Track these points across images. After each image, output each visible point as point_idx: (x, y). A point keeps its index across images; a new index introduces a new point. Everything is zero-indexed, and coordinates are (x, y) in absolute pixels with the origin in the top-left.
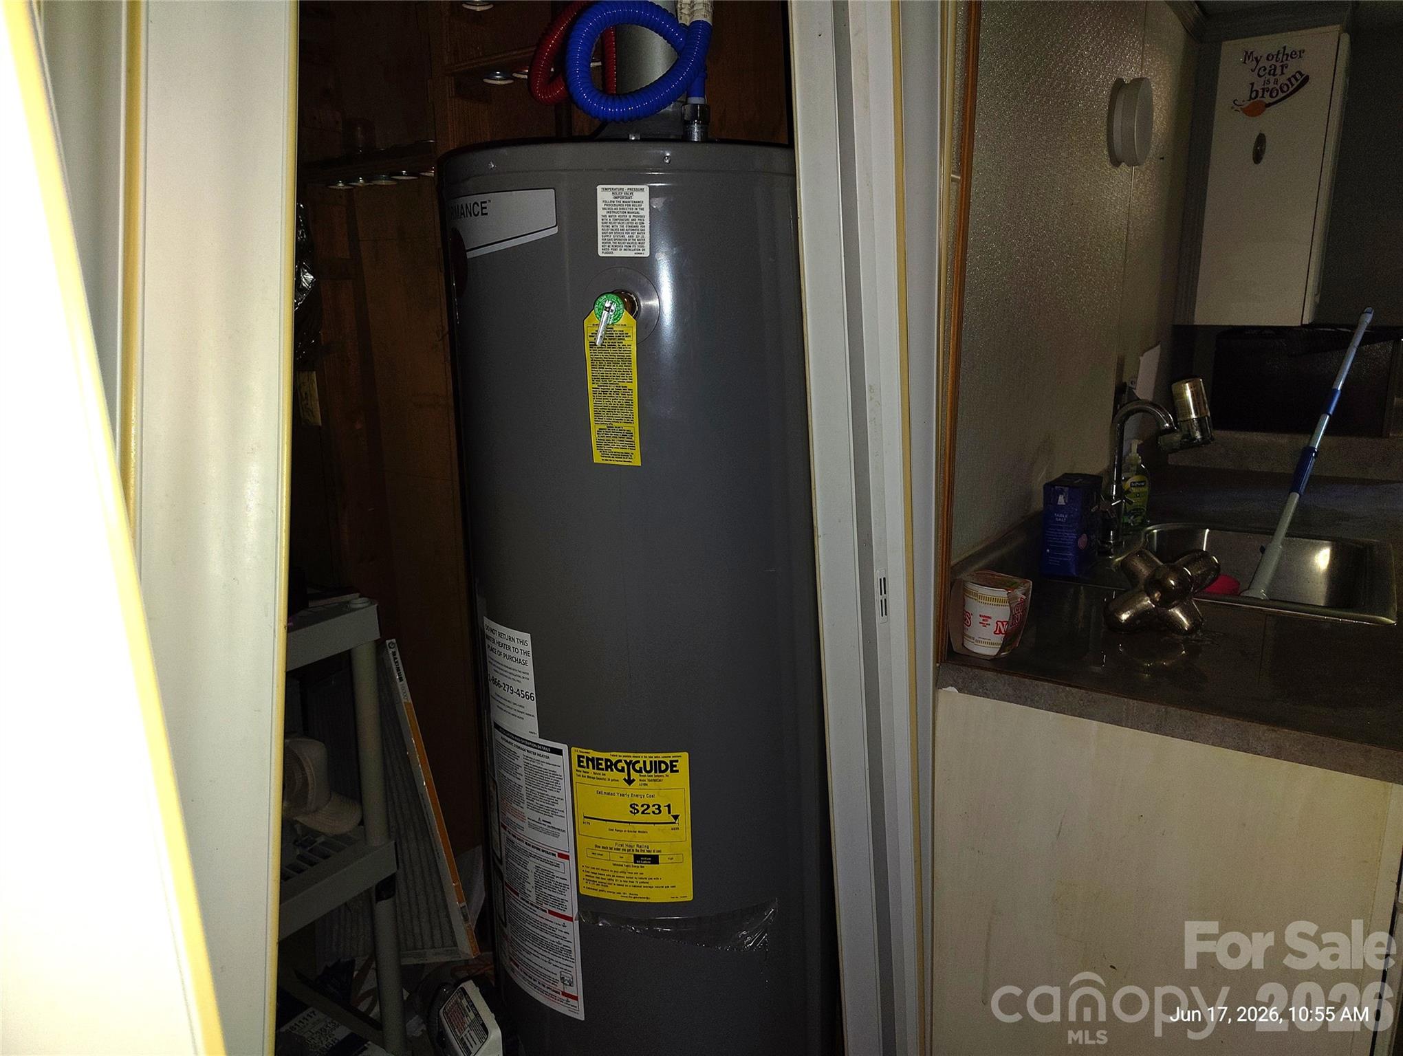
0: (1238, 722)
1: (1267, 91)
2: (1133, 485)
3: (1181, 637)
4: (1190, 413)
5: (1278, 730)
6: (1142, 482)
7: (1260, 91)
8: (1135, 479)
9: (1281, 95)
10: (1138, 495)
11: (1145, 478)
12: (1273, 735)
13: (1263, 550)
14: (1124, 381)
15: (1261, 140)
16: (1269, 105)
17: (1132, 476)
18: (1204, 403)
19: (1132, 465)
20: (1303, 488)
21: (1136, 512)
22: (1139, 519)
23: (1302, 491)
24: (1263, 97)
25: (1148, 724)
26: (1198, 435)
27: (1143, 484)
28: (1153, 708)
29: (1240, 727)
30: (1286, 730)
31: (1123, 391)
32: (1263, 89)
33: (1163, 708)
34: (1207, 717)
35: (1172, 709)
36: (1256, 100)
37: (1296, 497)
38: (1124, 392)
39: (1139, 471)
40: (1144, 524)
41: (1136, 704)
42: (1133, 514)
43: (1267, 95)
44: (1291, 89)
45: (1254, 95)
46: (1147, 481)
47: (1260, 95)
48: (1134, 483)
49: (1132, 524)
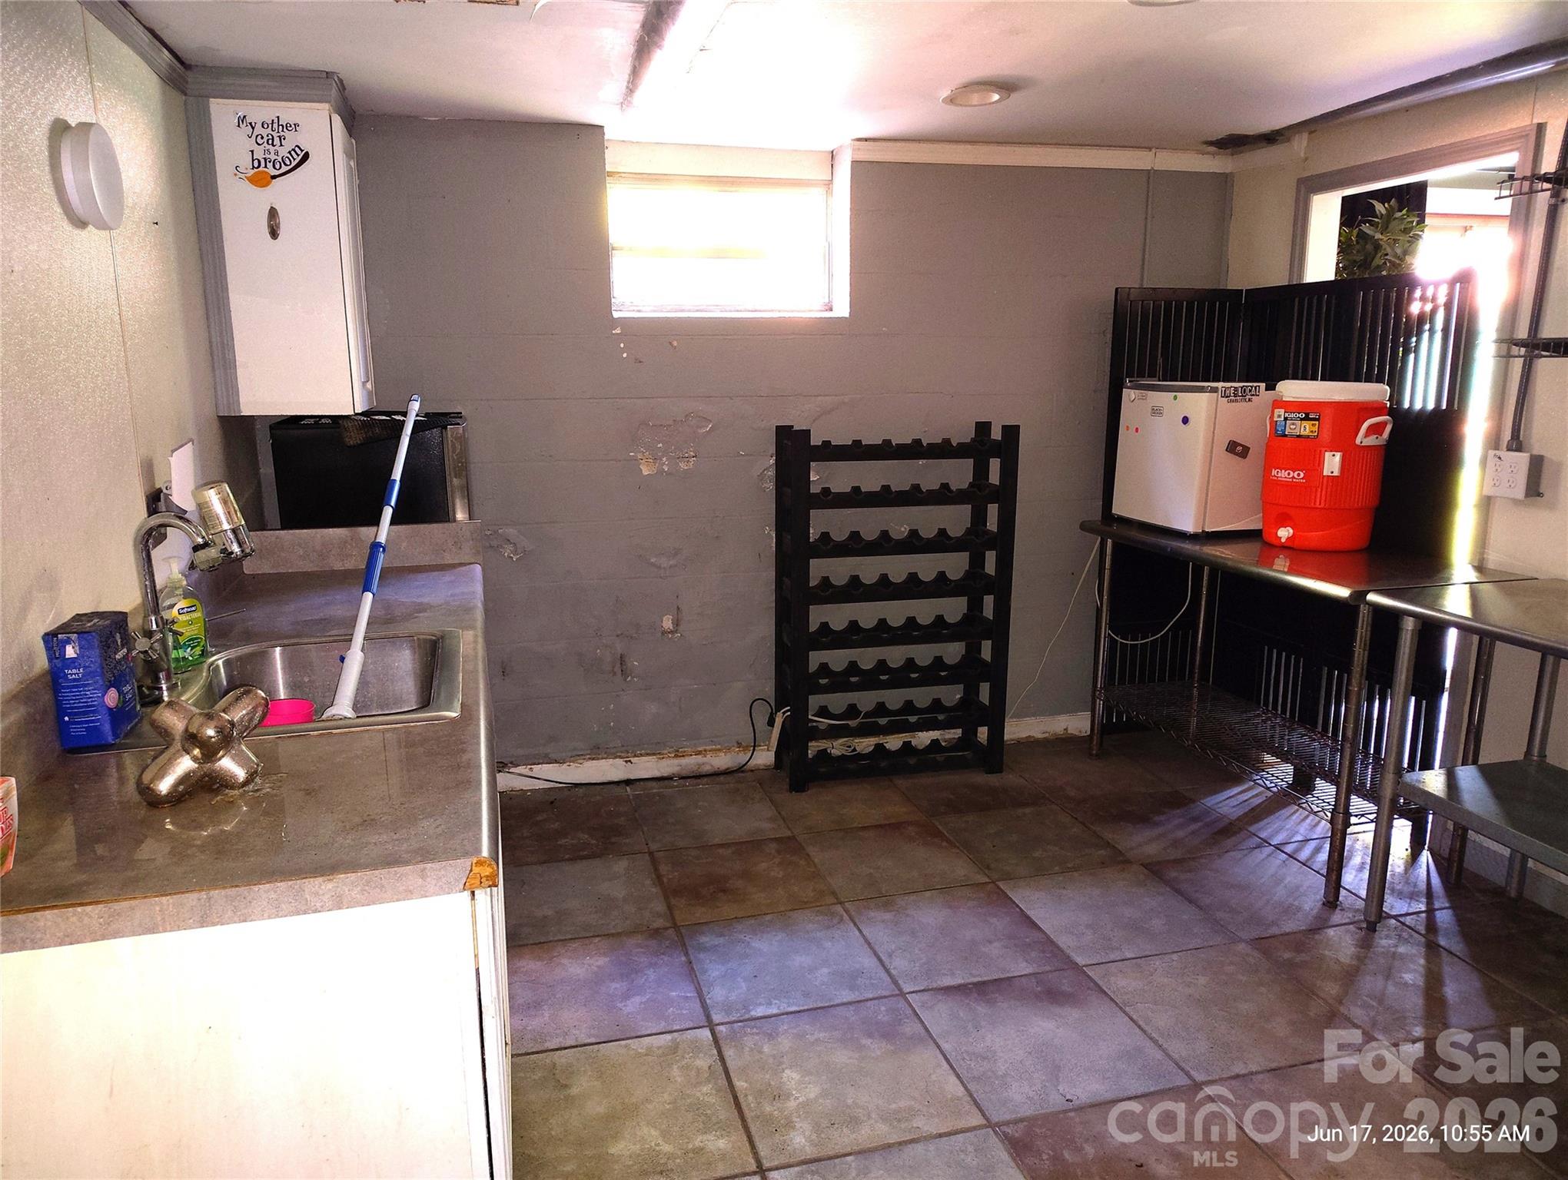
0: (290, 883)
1: (270, 162)
2: (181, 612)
3: (236, 792)
4: (221, 524)
5: (334, 878)
6: (193, 606)
7: (263, 162)
8: (182, 604)
9: (284, 169)
10: (191, 623)
11: (195, 602)
12: (330, 886)
13: (342, 659)
14: (157, 486)
15: (273, 213)
16: (274, 177)
17: (180, 601)
18: (236, 511)
19: (176, 588)
20: (375, 587)
21: (192, 642)
22: (198, 651)
23: (375, 590)
24: (266, 167)
25: (190, 919)
26: (236, 548)
27: (193, 609)
28: (191, 899)
29: (294, 888)
30: (343, 876)
31: (155, 500)
32: (265, 159)
33: (203, 895)
34: (256, 888)
35: (215, 893)
36: (259, 169)
37: (368, 597)
38: (159, 500)
39: (186, 595)
40: (204, 654)
41: (171, 901)
42: (189, 646)
43: (270, 165)
44: (293, 164)
45: (256, 165)
46: (198, 605)
47: (263, 164)
48: (183, 609)
49: (190, 658)
